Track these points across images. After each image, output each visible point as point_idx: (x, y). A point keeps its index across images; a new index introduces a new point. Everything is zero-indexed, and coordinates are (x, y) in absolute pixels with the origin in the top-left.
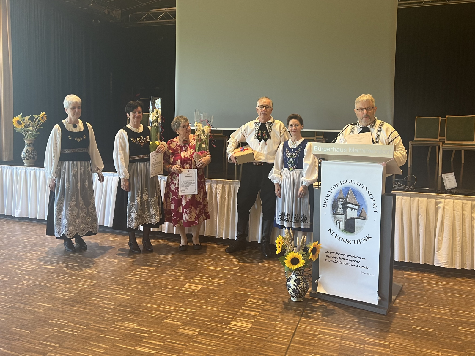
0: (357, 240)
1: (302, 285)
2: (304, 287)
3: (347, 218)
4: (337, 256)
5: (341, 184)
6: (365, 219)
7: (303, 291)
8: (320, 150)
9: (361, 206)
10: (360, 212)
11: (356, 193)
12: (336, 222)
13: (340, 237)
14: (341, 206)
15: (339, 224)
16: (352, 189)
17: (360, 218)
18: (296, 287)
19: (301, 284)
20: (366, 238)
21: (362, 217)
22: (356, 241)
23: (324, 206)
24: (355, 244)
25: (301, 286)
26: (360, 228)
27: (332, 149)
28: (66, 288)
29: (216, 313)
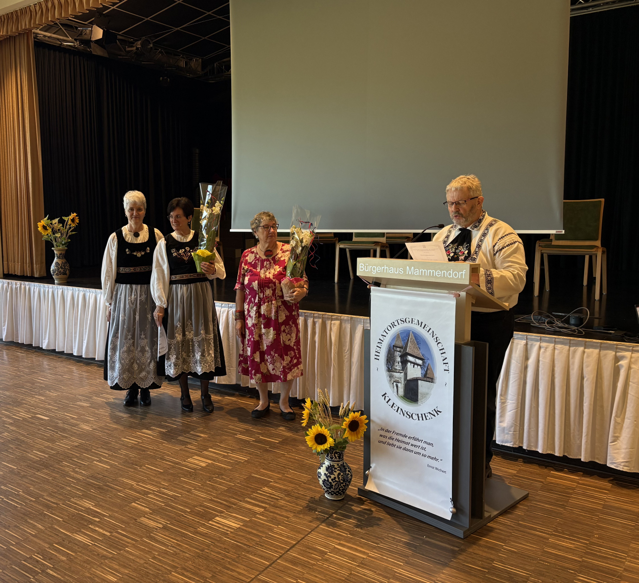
0: (422, 414)
1: (336, 476)
2: (339, 478)
3: (408, 378)
4: (395, 436)
5: (399, 324)
6: (432, 382)
7: (337, 485)
8: (367, 269)
9: (426, 361)
10: (426, 370)
11: (419, 341)
12: (393, 384)
13: (398, 408)
14: (399, 359)
15: (397, 386)
16: (413, 332)
17: (425, 379)
18: (327, 477)
19: (334, 474)
20: (434, 411)
21: (429, 378)
22: (420, 416)
23: (376, 357)
24: (419, 420)
25: (335, 478)
26: (426, 395)
27: (384, 269)
28: (45, 447)
29: (205, 501)
